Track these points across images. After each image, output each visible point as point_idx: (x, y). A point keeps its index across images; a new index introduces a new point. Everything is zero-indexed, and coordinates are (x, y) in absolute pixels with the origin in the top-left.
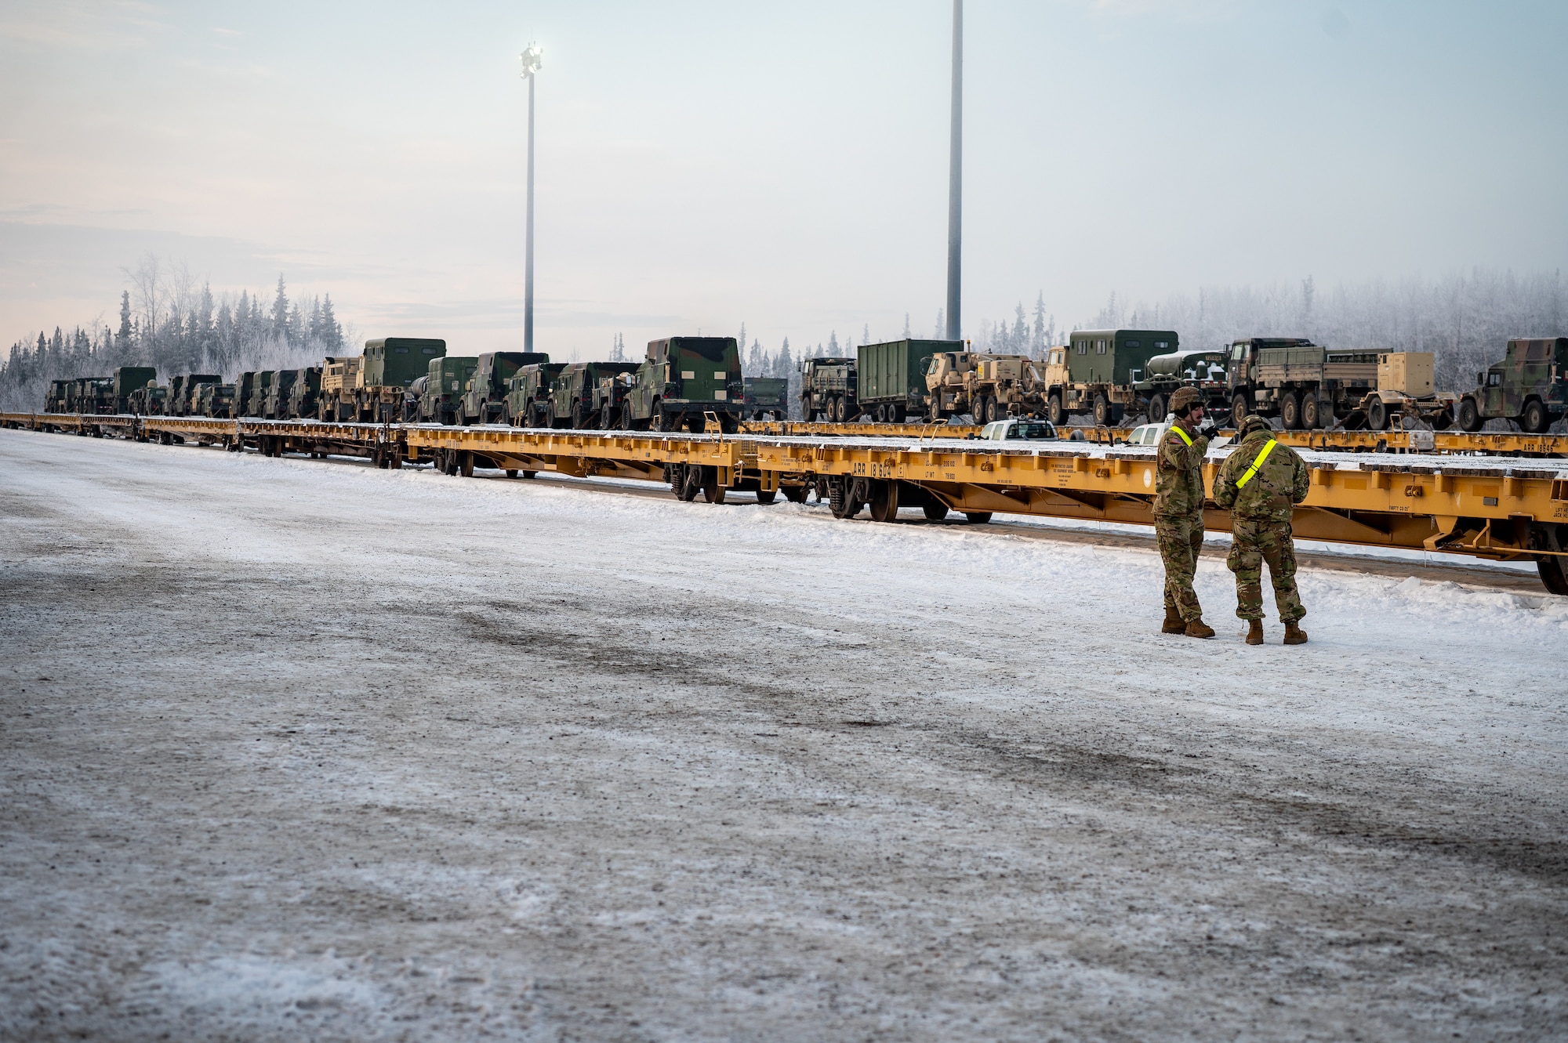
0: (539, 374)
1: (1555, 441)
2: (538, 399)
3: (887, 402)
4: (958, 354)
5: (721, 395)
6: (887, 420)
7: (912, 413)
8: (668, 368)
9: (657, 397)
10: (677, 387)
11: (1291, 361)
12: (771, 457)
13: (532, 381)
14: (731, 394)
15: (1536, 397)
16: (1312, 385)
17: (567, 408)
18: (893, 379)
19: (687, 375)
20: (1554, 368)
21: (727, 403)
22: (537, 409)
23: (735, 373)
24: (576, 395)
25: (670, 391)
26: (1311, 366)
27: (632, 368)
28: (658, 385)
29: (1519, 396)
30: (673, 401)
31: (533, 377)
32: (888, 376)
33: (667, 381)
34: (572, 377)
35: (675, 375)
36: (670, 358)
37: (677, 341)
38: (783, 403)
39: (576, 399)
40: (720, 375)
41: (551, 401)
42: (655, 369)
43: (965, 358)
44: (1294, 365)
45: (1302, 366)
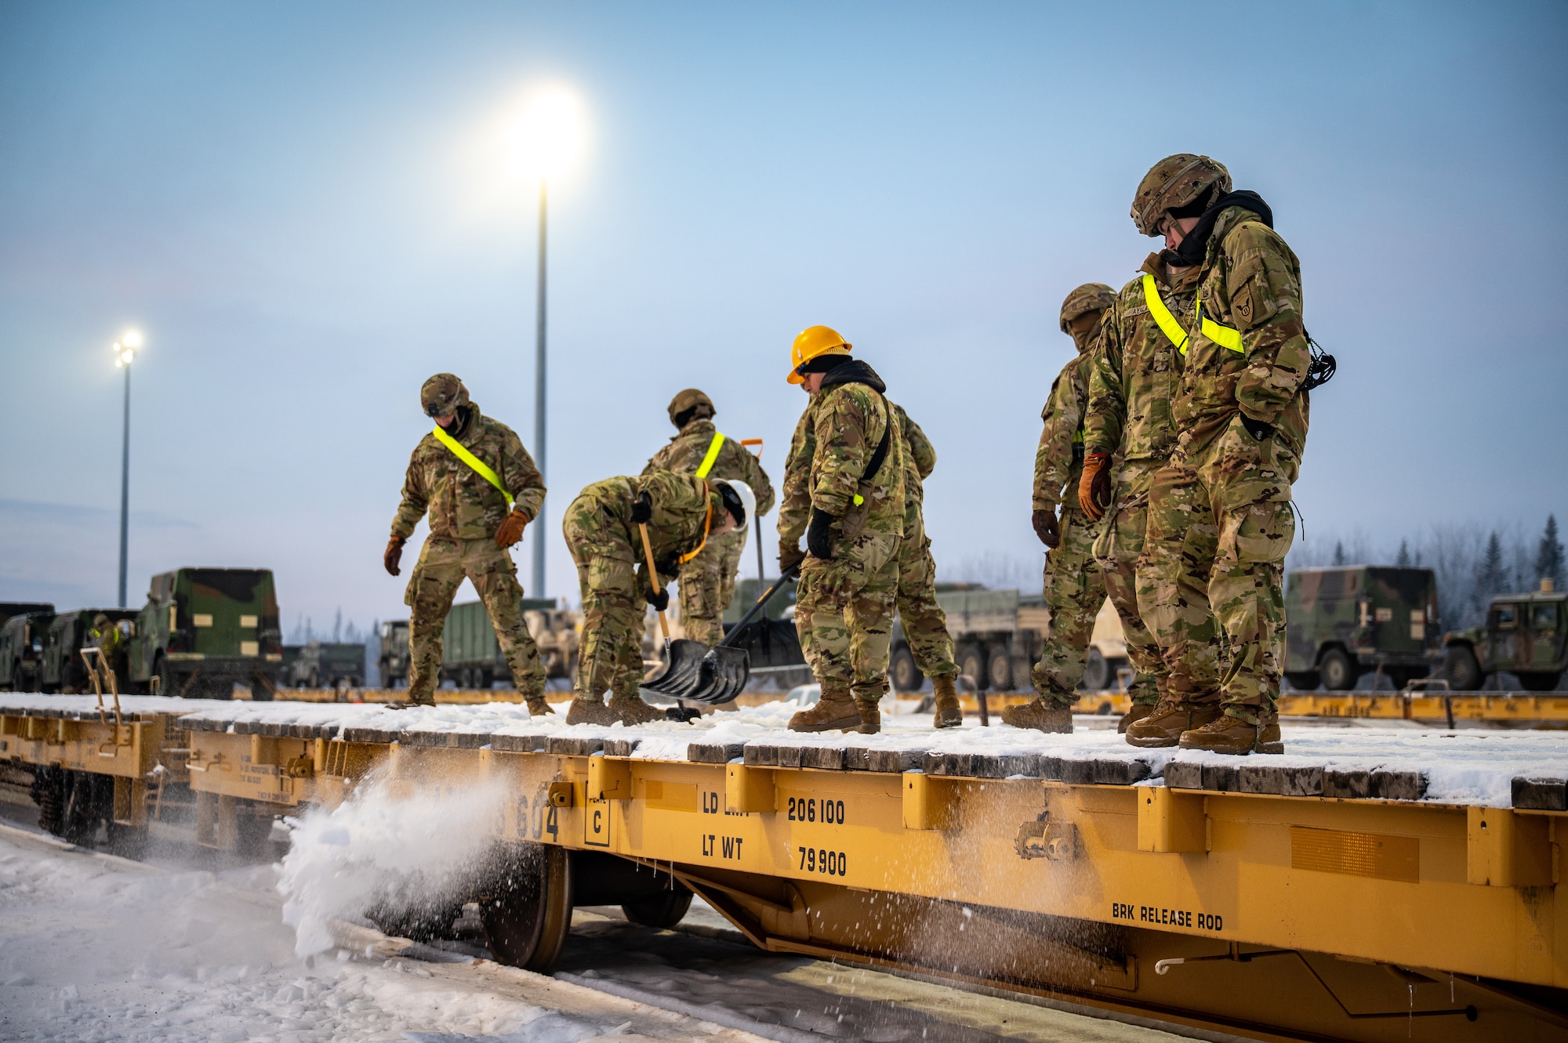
0: (27, 628)
1: (1374, 703)
2: (25, 658)
3: (472, 667)
4: (552, 613)
5: (250, 649)
6: (472, 686)
7: (501, 678)
8: (173, 611)
9: (159, 652)
10: (186, 638)
11: (972, 607)
12: (219, 758)
13: (19, 637)
14: (266, 645)
15: (1340, 645)
16: (1003, 637)
17: (56, 670)
18: (479, 642)
19: (203, 620)
20: (1364, 607)
21: (259, 660)
22: (25, 672)
23: (270, 619)
24: (66, 652)
25: (176, 643)
26: (1000, 612)
27: (131, 615)
28: (161, 635)
29: (1311, 643)
30: (180, 656)
31: (20, 632)
32: (474, 638)
33: (173, 628)
34: (62, 630)
35: (184, 620)
36: (177, 597)
37: (189, 574)
38: (361, 670)
39: (66, 658)
40: (249, 621)
41: (39, 662)
42: (158, 612)
43: (559, 616)
44: (977, 613)
45: (989, 613)
